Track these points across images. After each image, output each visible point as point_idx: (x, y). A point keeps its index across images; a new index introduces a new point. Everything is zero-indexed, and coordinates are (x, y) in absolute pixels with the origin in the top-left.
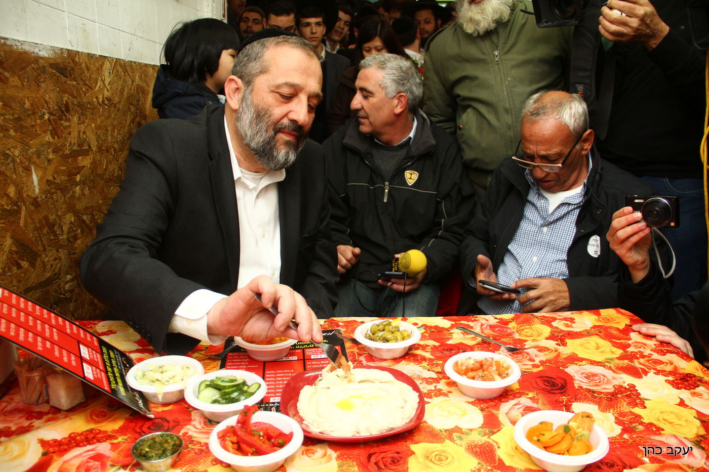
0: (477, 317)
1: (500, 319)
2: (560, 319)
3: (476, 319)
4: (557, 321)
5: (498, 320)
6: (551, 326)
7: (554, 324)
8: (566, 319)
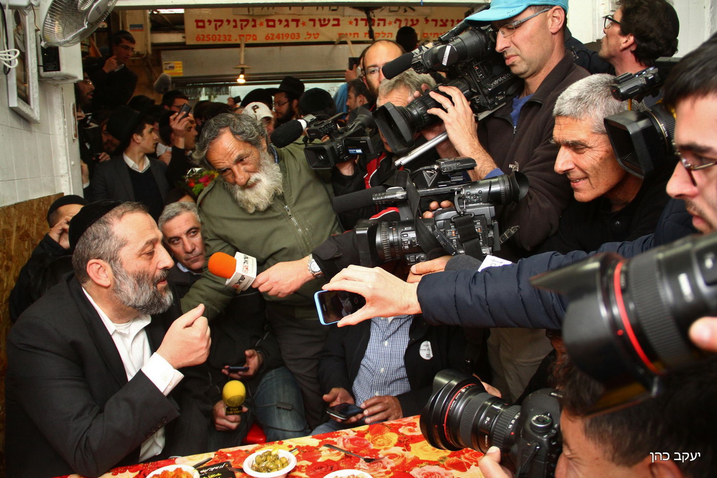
0: (339, 433)
1: (358, 432)
2: (405, 425)
3: (339, 434)
4: (403, 427)
5: (356, 433)
6: (398, 433)
7: (401, 430)
8: (409, 424)
